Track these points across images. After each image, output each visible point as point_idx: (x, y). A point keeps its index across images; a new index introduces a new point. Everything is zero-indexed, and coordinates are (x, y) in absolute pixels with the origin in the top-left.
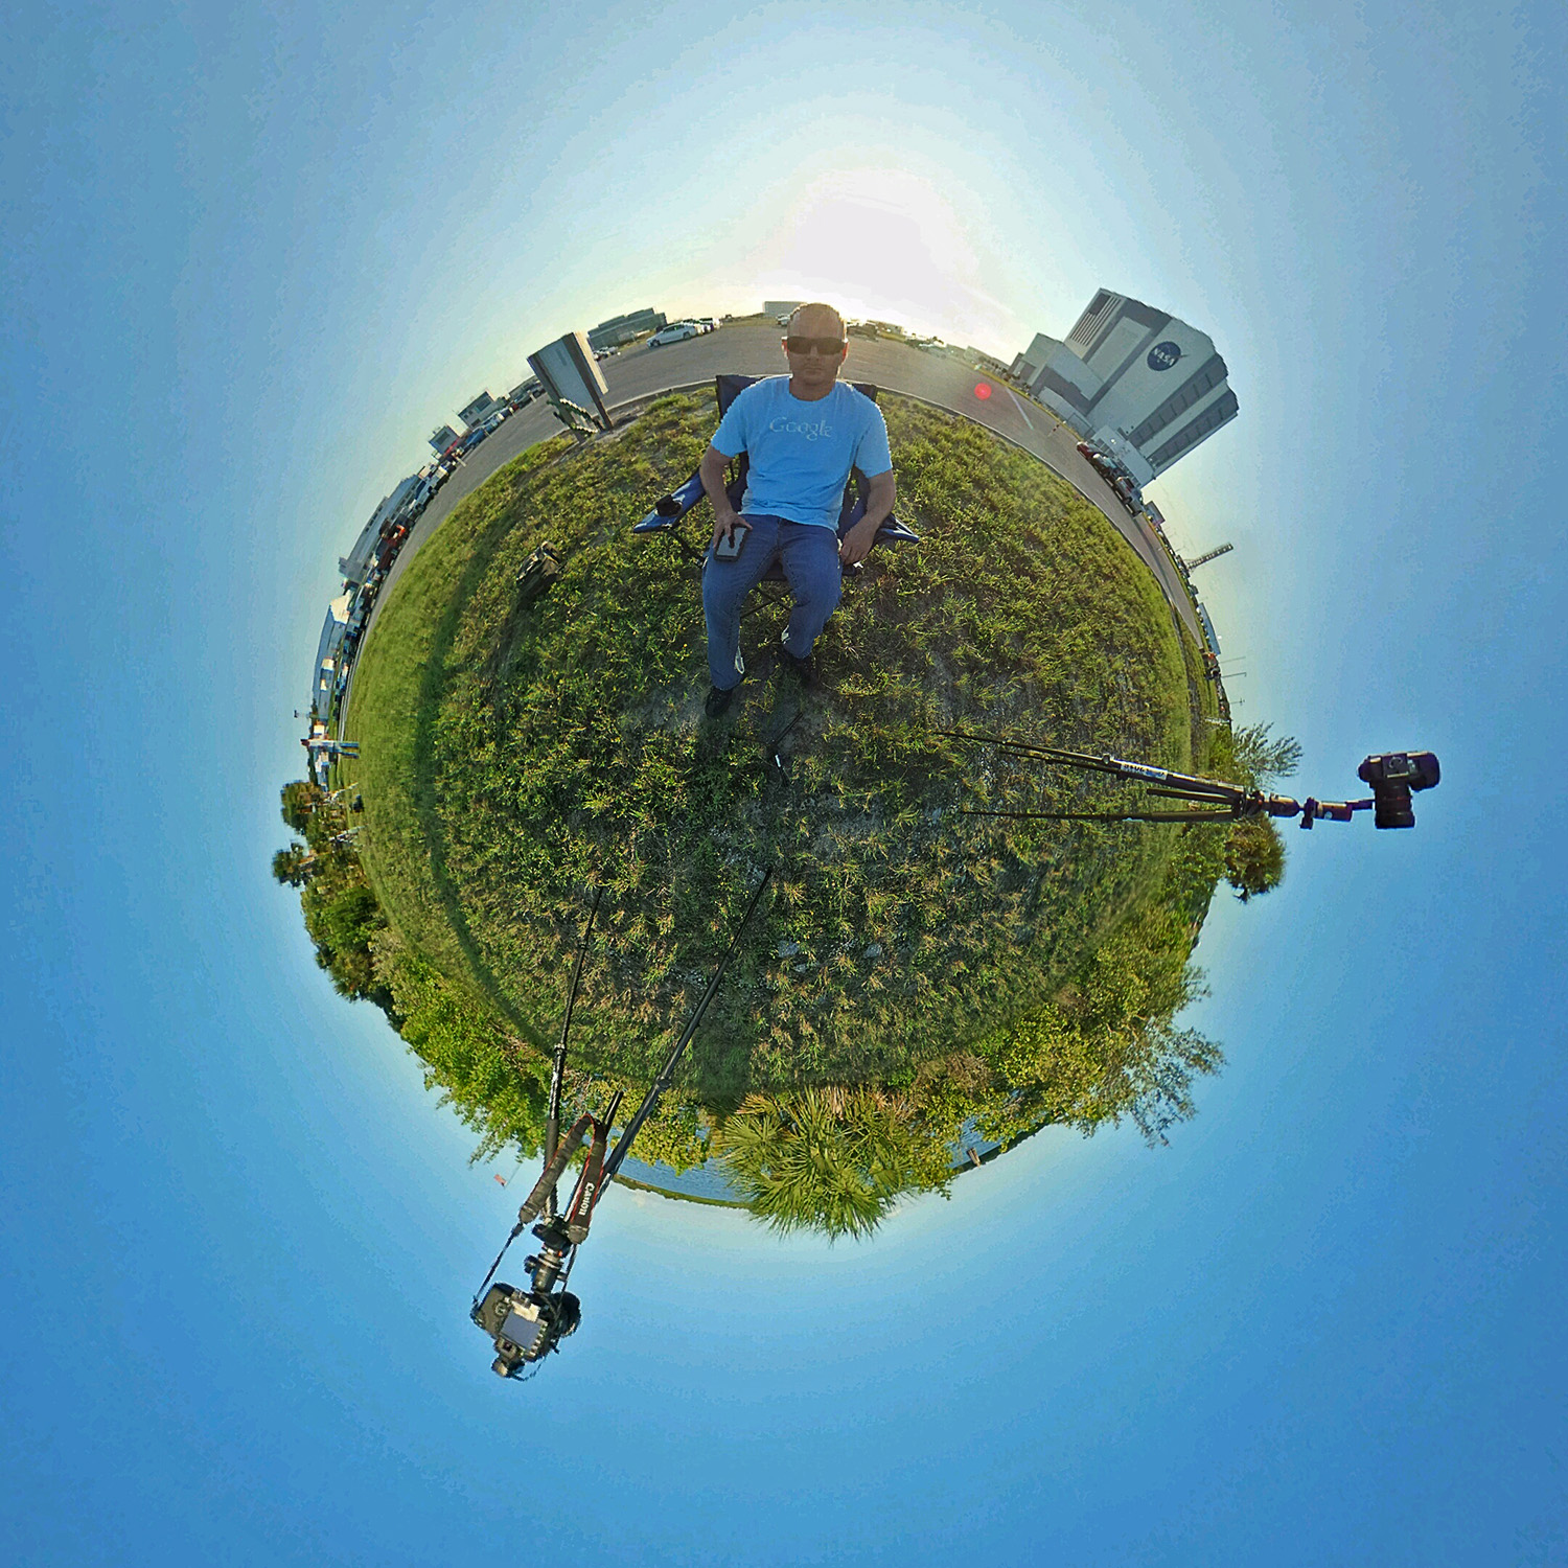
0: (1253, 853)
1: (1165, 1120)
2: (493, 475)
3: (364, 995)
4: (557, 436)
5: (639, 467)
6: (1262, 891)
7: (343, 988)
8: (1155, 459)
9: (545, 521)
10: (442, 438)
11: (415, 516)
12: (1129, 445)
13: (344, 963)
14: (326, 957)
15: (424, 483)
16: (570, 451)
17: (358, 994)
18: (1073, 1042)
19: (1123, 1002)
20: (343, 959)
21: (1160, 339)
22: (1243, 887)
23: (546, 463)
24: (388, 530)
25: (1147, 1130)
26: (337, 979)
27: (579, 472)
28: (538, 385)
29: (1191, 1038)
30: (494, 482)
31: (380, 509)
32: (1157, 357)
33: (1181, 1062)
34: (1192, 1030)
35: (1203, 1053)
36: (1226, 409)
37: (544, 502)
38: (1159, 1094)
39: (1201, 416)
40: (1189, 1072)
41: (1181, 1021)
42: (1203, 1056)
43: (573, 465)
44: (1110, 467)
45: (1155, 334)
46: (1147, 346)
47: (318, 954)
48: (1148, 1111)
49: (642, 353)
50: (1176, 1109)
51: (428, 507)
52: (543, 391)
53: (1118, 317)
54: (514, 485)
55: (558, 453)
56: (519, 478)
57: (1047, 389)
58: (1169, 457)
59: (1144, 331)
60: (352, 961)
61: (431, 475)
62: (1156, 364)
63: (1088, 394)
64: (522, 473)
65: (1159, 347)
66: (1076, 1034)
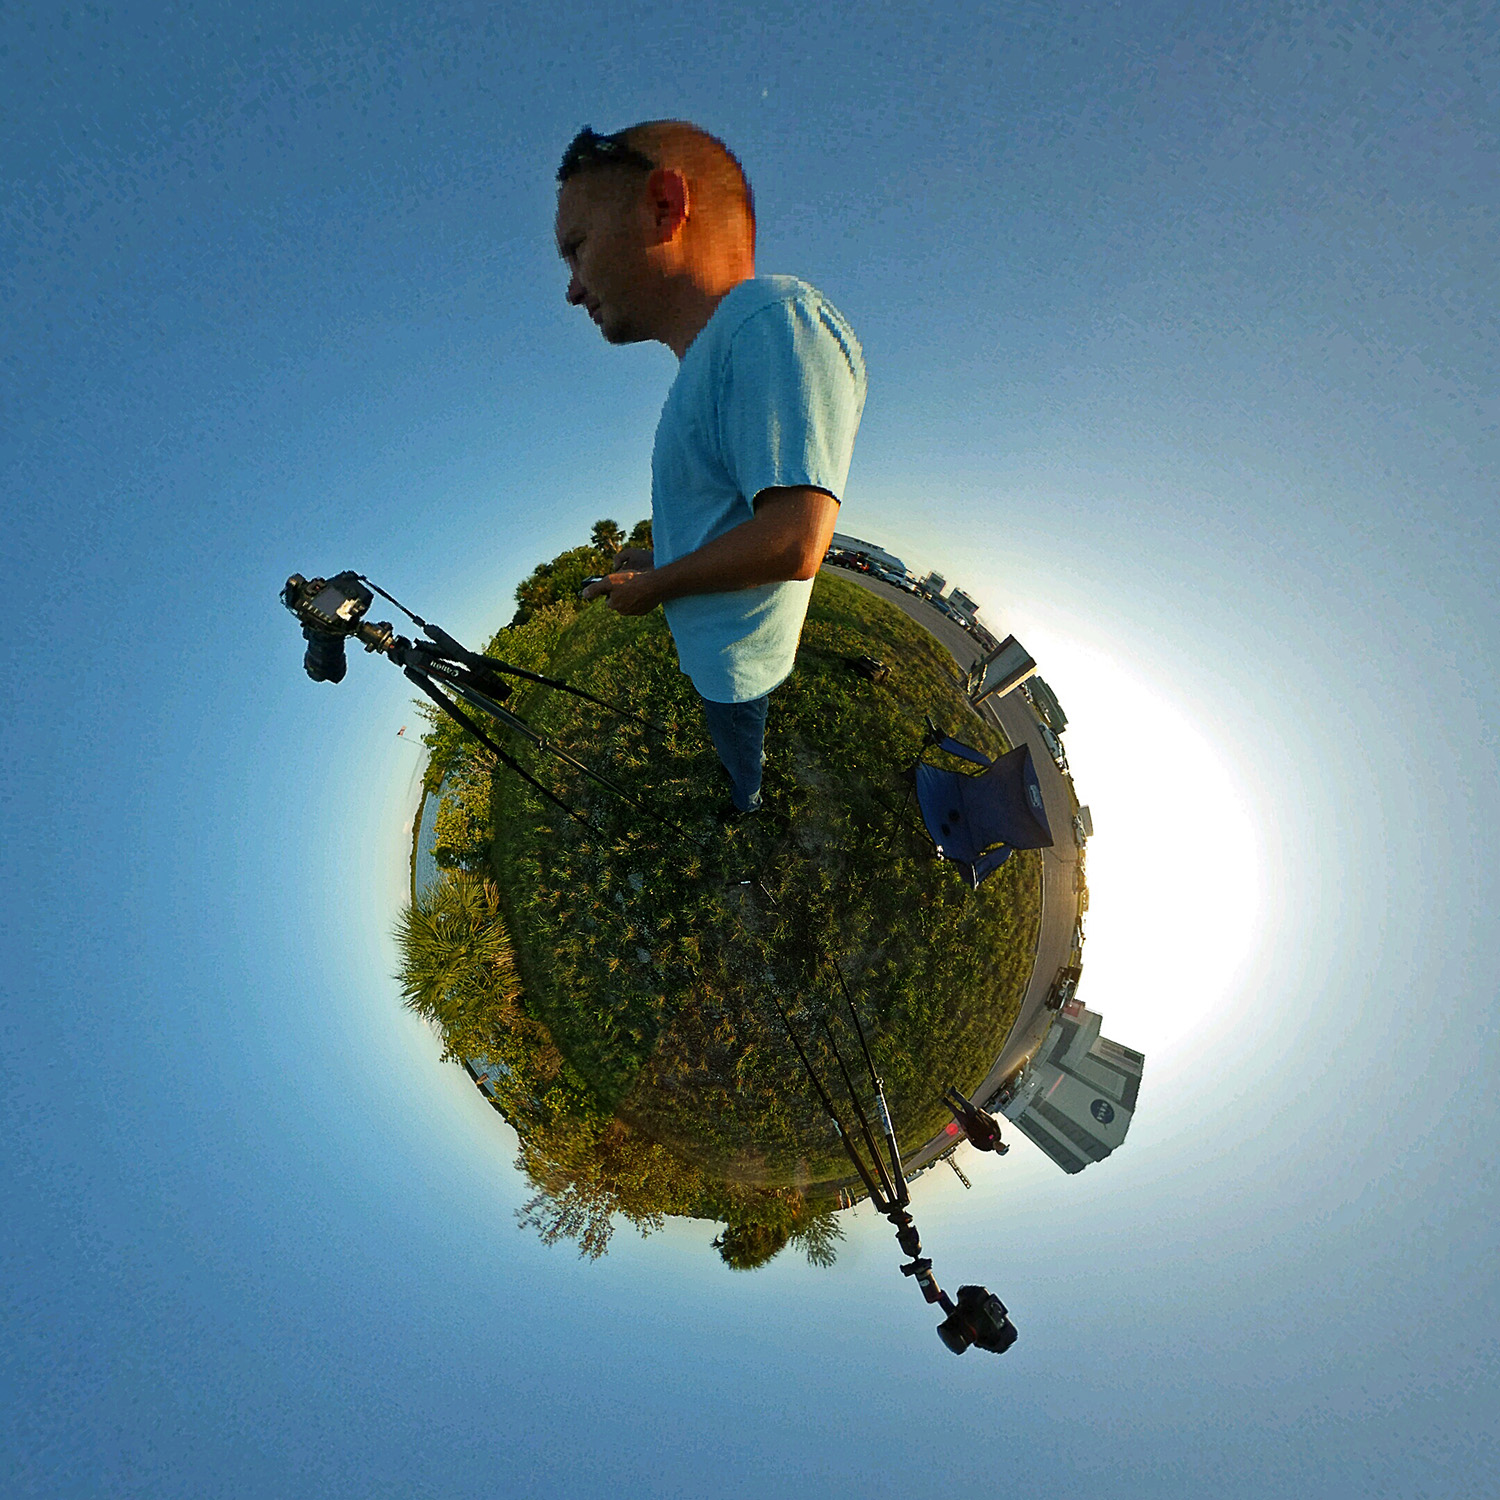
0: (753, 1246)
1: (539, 1223)
2: (922, 626)
3: (521, 604)
4: (959, 667)
5: (954, 727)
6: (724, 1256)
7: (523, 588)
8: (1024, 1119)
9: (902, 667)
10: (937, 581)
11: (876, 575)
12: (1031, 1097)
13: (543, 585)
14: (543, 571)
15: (902, 576)
16: (951, 677)
17: (522, 600)
18: (587, 1140)
19: (625, 1172)
20: (545, 584)
21: (1113, 1105)
22: (725, 1242)
23: (938, 661)
24: (863, 556)
25: (528, 1209)
26: (530, 582)
27: (939, 686)
28: (992, 646)
29: (607, 1229)
30: (918, 628)
31: (876, 547)
32: (1101, 1106)
33: (586, 1226)
34: (613, 1229)
35: (597, 1242)
36: (1072, 1165)
37: (915, 666)
38: (559, 1213)
39: (1063, 1147)
40: (580, 1232)
41: (618, 1219)
42: (594, 1242)
43: (943, 680)
44: (1014, 1083)
45: (1118, 1102)
46: (1107, 1097)
47: (545, 566)
48: (543, 1208)
49: (1032, 719)
50: (549, 1229)
51: (885, 583)
52: (988, 650)
53: (1125, 1073)
54: (918, 642)
55: (947, 669)
56: (924, 644)
57: (1061, 1029)
58: (1027, 1128)
59: (1119, 1095)
60: (546, 591)
61: (909, 580)
62: (1096, 1106)
63: (1064, 1060)
64: (928, 646)
65: (1109, 1106)
66: (592, 1143)
